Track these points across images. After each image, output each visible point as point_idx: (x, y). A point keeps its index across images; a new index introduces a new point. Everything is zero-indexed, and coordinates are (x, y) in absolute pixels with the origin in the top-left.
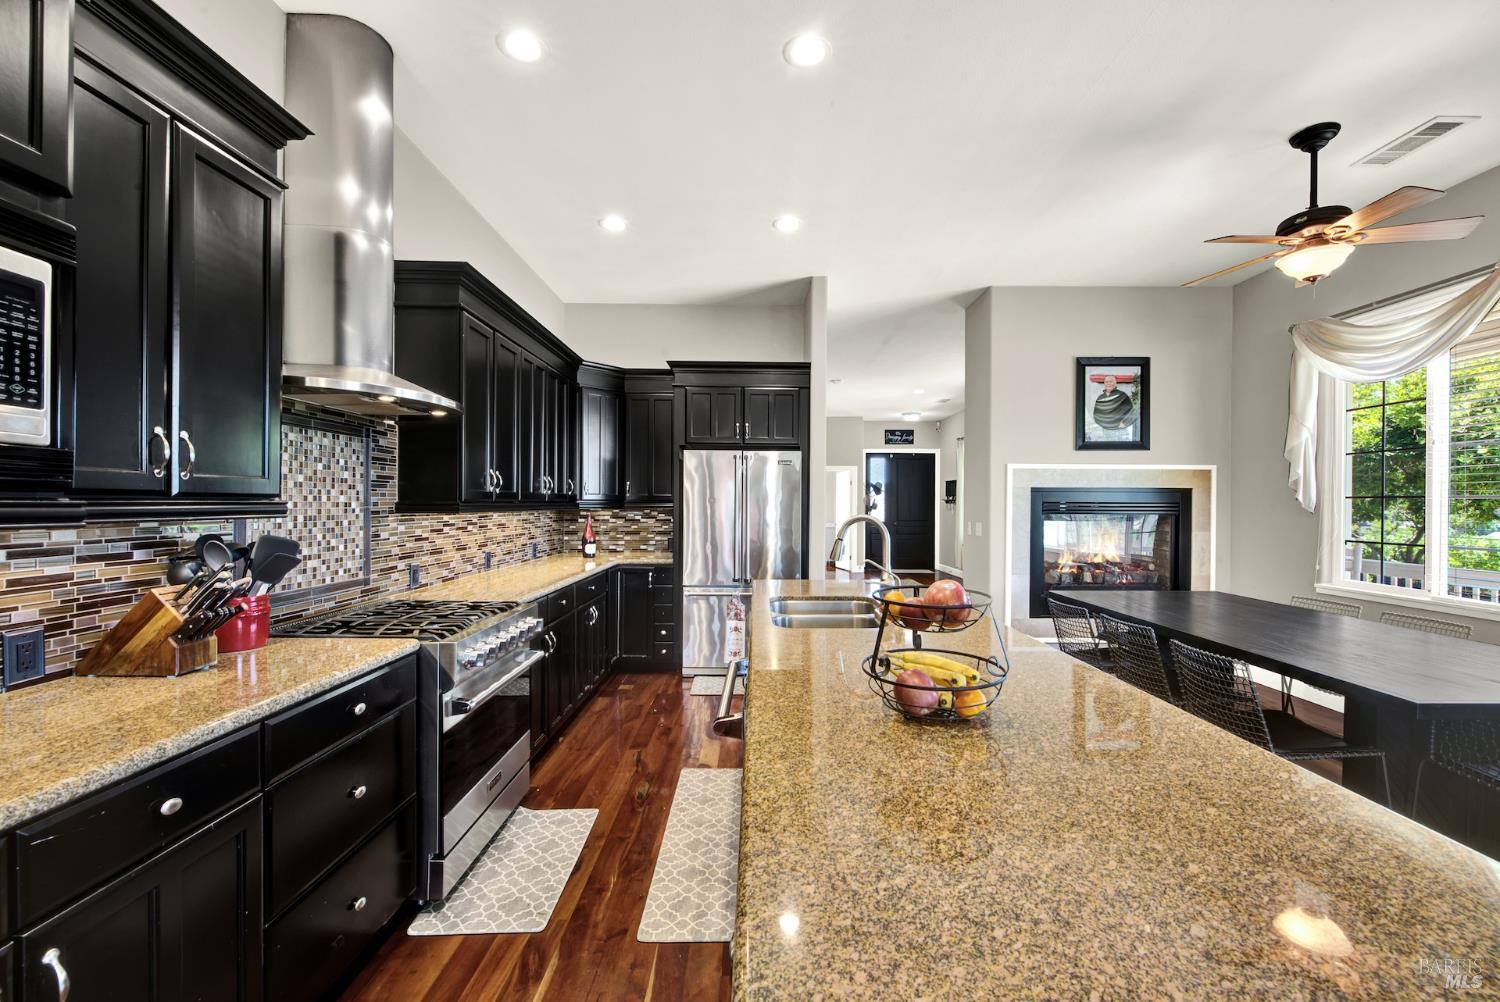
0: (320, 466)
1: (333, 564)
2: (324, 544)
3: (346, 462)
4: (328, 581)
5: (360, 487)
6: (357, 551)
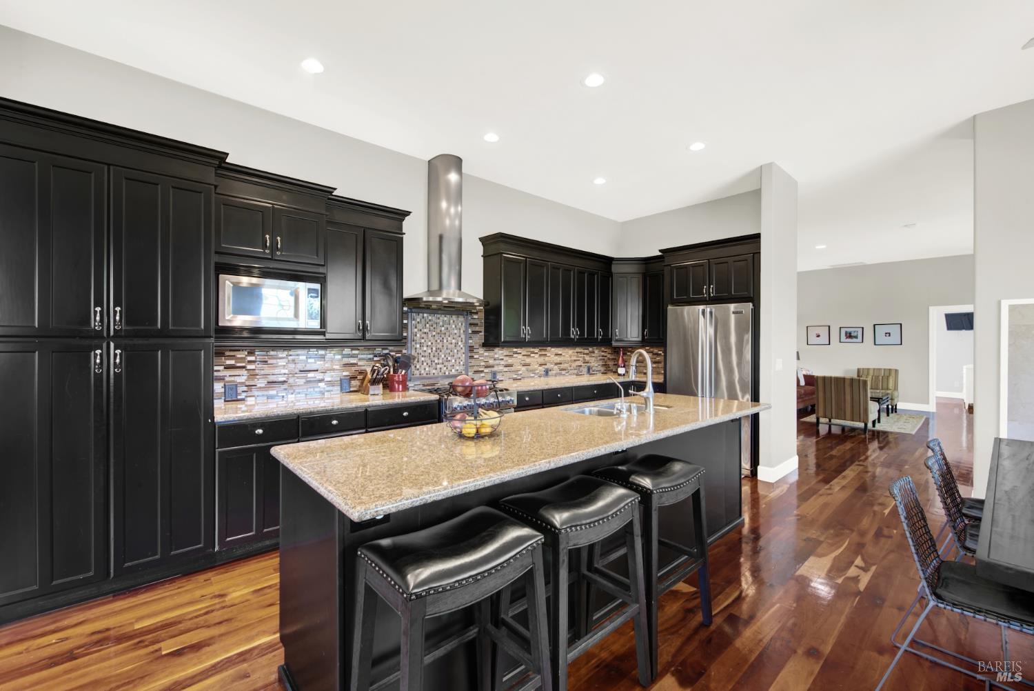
0: (443, 329)
1: (449, 368)
2: (445, 359)
3: (456, 326)
4: (447, 373)
5: (463, 336)
6: (461, 363)
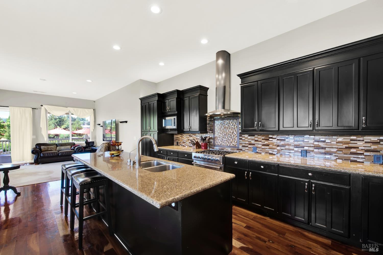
0: (227, 126)
4: (229, 145)
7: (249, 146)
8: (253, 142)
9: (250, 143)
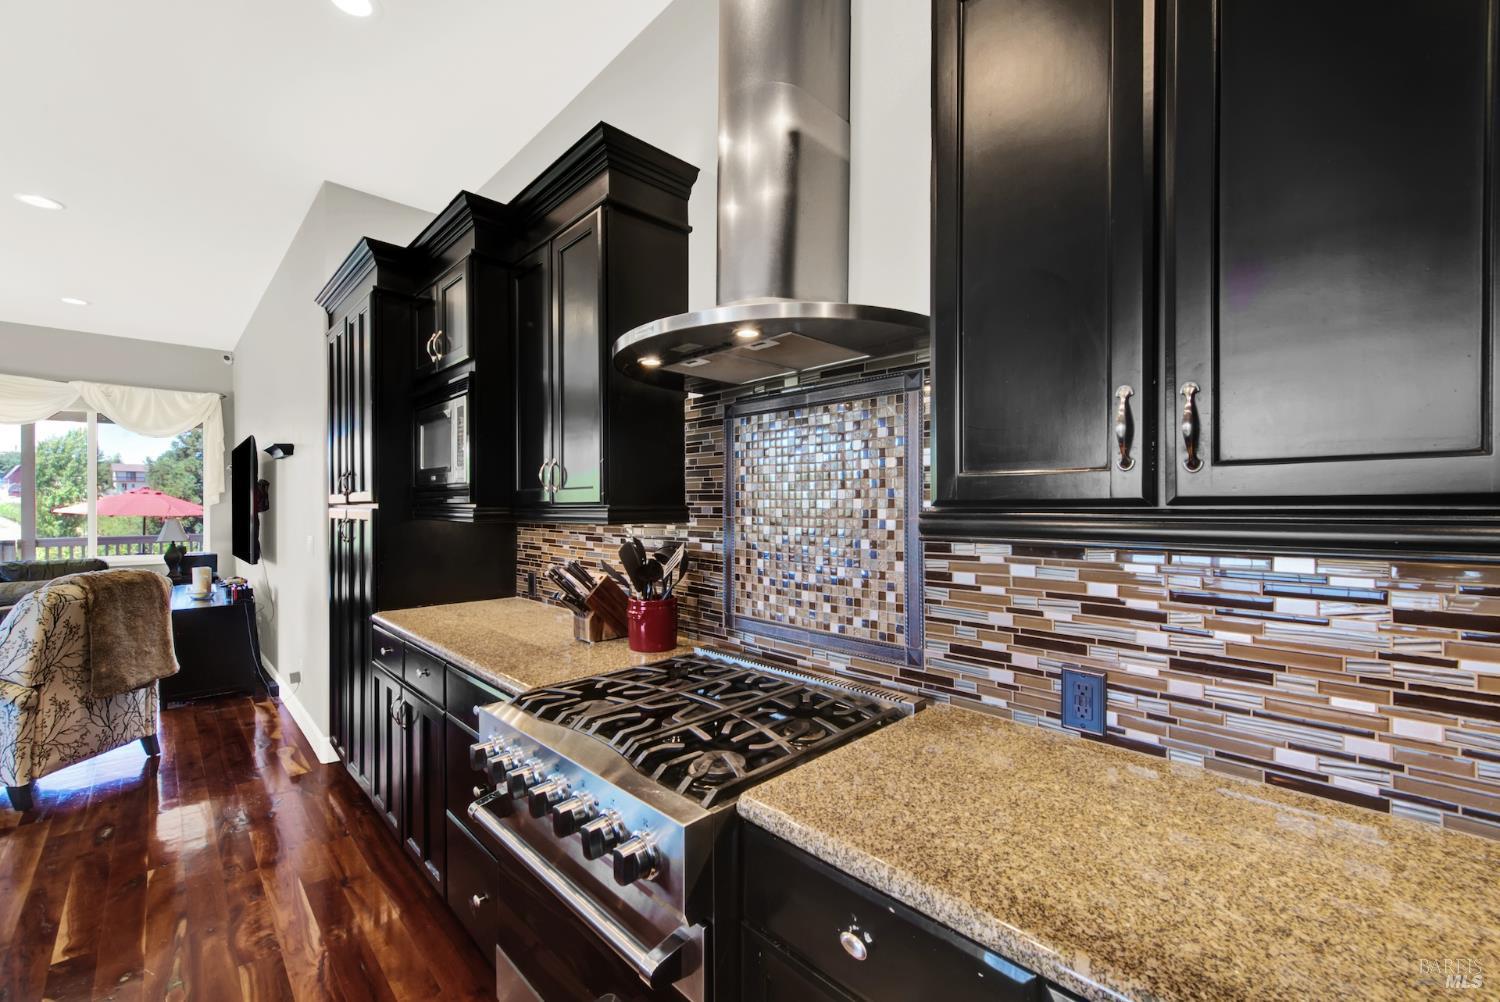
7: (1024, 658)
8: (1061, 617)
9: (1032, 623)
